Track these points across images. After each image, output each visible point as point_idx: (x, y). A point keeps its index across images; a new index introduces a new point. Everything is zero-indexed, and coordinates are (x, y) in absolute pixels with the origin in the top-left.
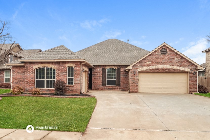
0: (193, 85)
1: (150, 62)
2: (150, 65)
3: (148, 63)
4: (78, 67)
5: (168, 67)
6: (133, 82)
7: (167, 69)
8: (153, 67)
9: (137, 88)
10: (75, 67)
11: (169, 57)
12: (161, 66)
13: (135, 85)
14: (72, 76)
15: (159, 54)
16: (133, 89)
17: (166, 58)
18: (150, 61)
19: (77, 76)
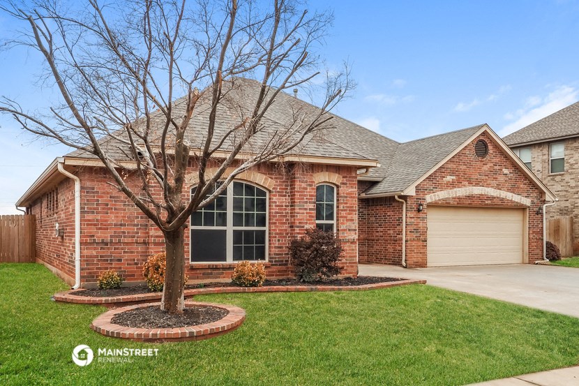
0: (535, 240)
1: (454, 177)
2: (452, 185)
3: (449, 178)
4: (352, 187)
5: (491, 192)
6: (415, 235)
7: (489, 198)
8: (461, 192)
9: (425, 254)
10: (343, 184)
11: (492, 165)
12: (477, 190)
13: (421, 243)
14: (330, 217)
15: (472, 155)
16: (414, 258)
17: (485, 168)
18: (452, 173)
19: (349, 217)
